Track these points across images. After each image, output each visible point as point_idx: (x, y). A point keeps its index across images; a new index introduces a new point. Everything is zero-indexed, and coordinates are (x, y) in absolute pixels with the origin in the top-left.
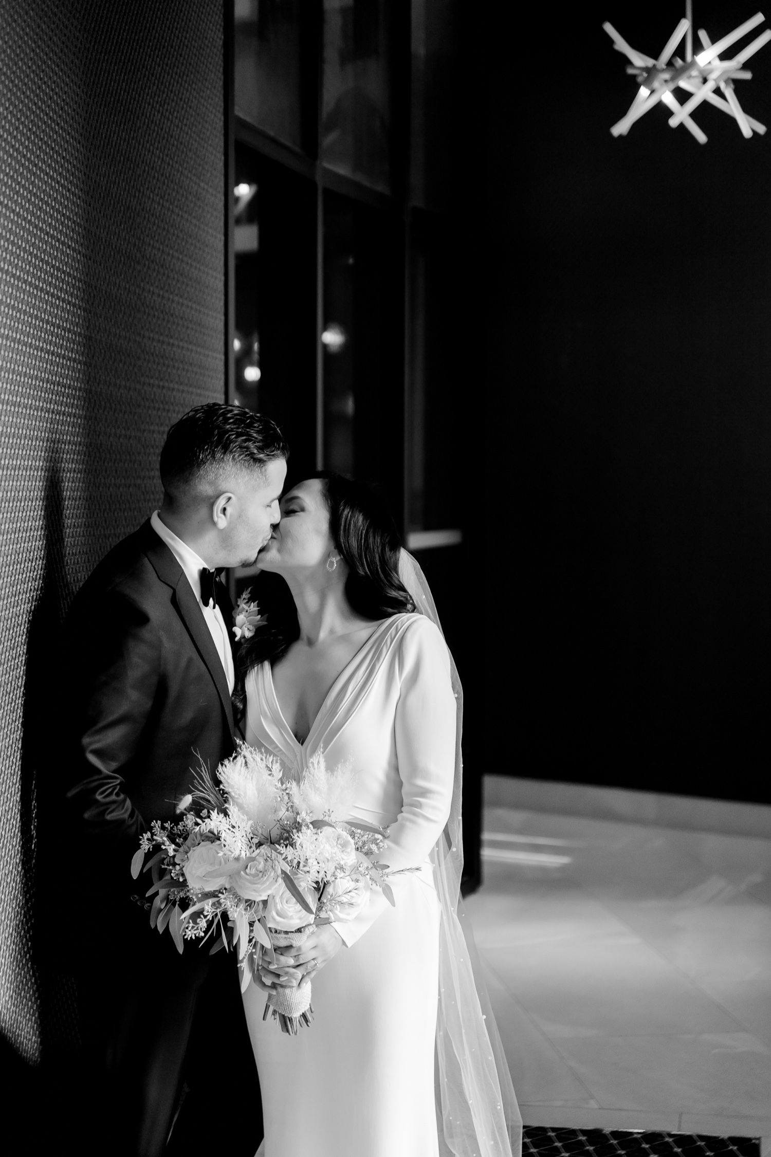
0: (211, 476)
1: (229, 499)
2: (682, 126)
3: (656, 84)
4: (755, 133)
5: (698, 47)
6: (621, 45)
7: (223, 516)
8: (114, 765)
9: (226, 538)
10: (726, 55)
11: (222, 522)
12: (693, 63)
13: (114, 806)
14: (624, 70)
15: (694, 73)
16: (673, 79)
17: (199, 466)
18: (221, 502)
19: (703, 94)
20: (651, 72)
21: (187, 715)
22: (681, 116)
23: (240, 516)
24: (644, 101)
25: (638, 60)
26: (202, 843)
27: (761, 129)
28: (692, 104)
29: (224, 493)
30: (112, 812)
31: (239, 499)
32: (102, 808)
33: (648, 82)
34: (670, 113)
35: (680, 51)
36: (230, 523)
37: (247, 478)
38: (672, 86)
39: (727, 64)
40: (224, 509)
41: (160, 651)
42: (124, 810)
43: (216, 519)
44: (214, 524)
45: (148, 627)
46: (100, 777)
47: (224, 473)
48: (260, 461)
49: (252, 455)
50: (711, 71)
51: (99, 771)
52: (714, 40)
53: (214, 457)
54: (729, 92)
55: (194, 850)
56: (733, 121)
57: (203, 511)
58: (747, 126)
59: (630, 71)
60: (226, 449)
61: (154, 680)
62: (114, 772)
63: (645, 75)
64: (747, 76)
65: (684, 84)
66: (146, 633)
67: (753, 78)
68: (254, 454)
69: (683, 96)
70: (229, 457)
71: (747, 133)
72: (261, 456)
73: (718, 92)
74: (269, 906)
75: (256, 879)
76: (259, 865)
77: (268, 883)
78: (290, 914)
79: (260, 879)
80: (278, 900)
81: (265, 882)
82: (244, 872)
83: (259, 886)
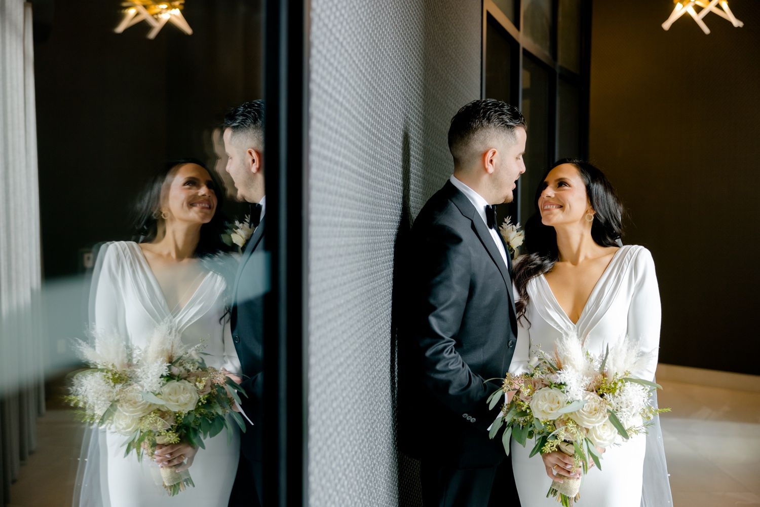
0: (482, 138)
1: (494, 153)
7: (491, 165)
8: (451, 334)
9: (495, 179)
11: (491, 169)
13: (452, 361)
17: (473, 133)
18: (490, 154)
21: (489, 298)
23: (501, 164)
26: (543, 388)
29: (491, 148)
30: (452, 364)
31: (500, 153)
32: (447, 362)
36: (496, 169)
37: (504, 139)
40: (491, 161)
41: (470, 259)
42: (458, 363)
43: (487, 166)
44: (486, 170)
45: (462, 244)
46: (444, 341)
47: (490, 135)
48: (511, 127)
49: (503, 122)
51: (443, 338)
55: (537, 393)
57: (478, 162)
60: (489, 120)
61: (468, 278)
62: (451, 337)
66: (461, 248)
68: (507, 122)
70: (492, 125)
72: (511, 124)
74: (590, 432)
75: (591, 415)
76: (592, 406)
77: (600, 418)
78: (604, 437)
79: (594, 415)
80: (597, 428)
81: (598, 417)
82: (582, 410)
83: (594, 420)
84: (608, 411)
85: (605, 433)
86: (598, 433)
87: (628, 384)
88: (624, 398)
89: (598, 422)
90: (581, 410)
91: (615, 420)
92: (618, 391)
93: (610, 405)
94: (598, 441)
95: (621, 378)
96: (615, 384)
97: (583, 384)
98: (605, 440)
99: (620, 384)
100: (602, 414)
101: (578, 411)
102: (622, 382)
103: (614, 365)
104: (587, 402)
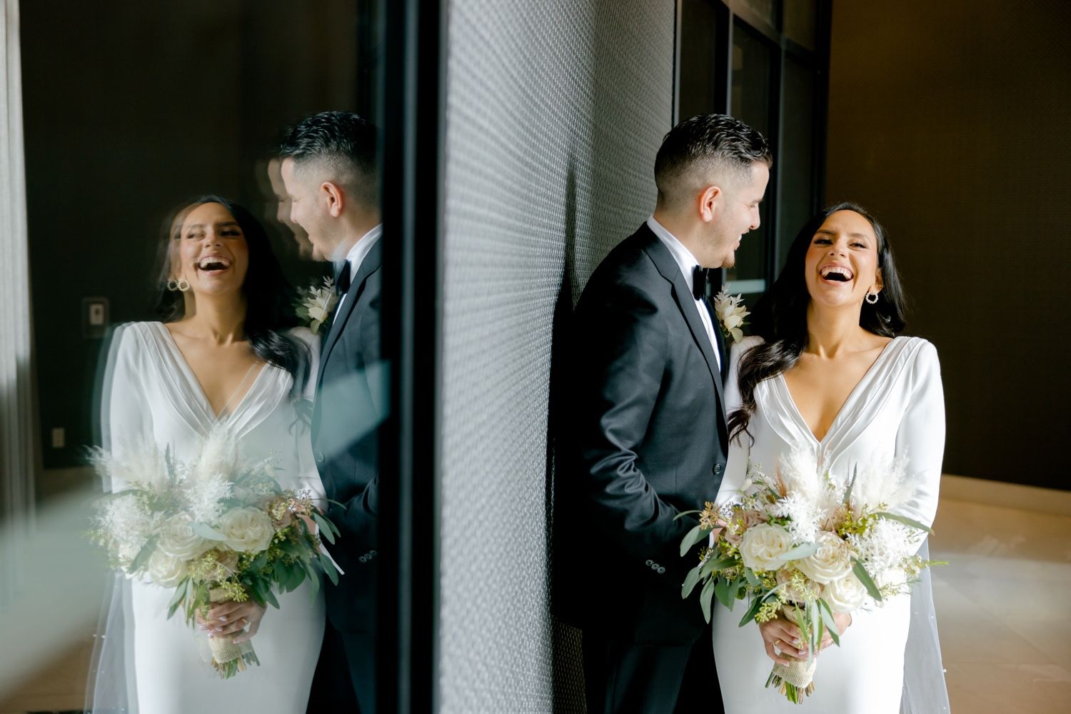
1: (716, 193)
7: (709, 209)
8: (631, 444)
9: (713, 230)
11: (708, 215)
13: (631, 481)
18: (708, 195)
21: (689, 398)
23: (725, 211)
26: (759, 525)
29: (711, 186)
30: (630, 486)
31: (724, 195)
32: (622, 483)
36: (715, 217)
37: (733, 175)
40: (710, 204)
41: (667, 339)
42: (639, 485)
43: (702, 211)
44: (701, 215)
45: (657, 316)
47: (713, 168)
48: (747, 160)
51: (618, 449)
53: (705, 152)
55: (750, 531)
57: (691, 204)
60: (716, 146)
61: (662, 365)
62: (631, 449)
66: (655, 322)
68: (742, 153)
70: (719, 153)
72: (748, 155)
74: (826, 589)
75: (827, 564)
76: (829, 550)
77: (840, 568)
78: (846, 598)
79: (830, 564)
80: (836, 585)
81: (837, 568)
82: (814, 556)
83: (831, 571)
84: (853, 559)
85: (848, 592)
86: (838, 591)
87: (883, 522)
88: (875, 542)
89: (837, 574)
90: (812, 557)
91: (861, 572)
92: (867, 531)
93: (857, 551)
94: (837, 602)
95: (872, 513)
96: (865, 521)
97: (817, 518)
98: (847, 602)
99: (871, 521)
100: (842, 564)
101: (808, 558)
102: (875, 519)
103: (864, 493)
104: (821, 545)
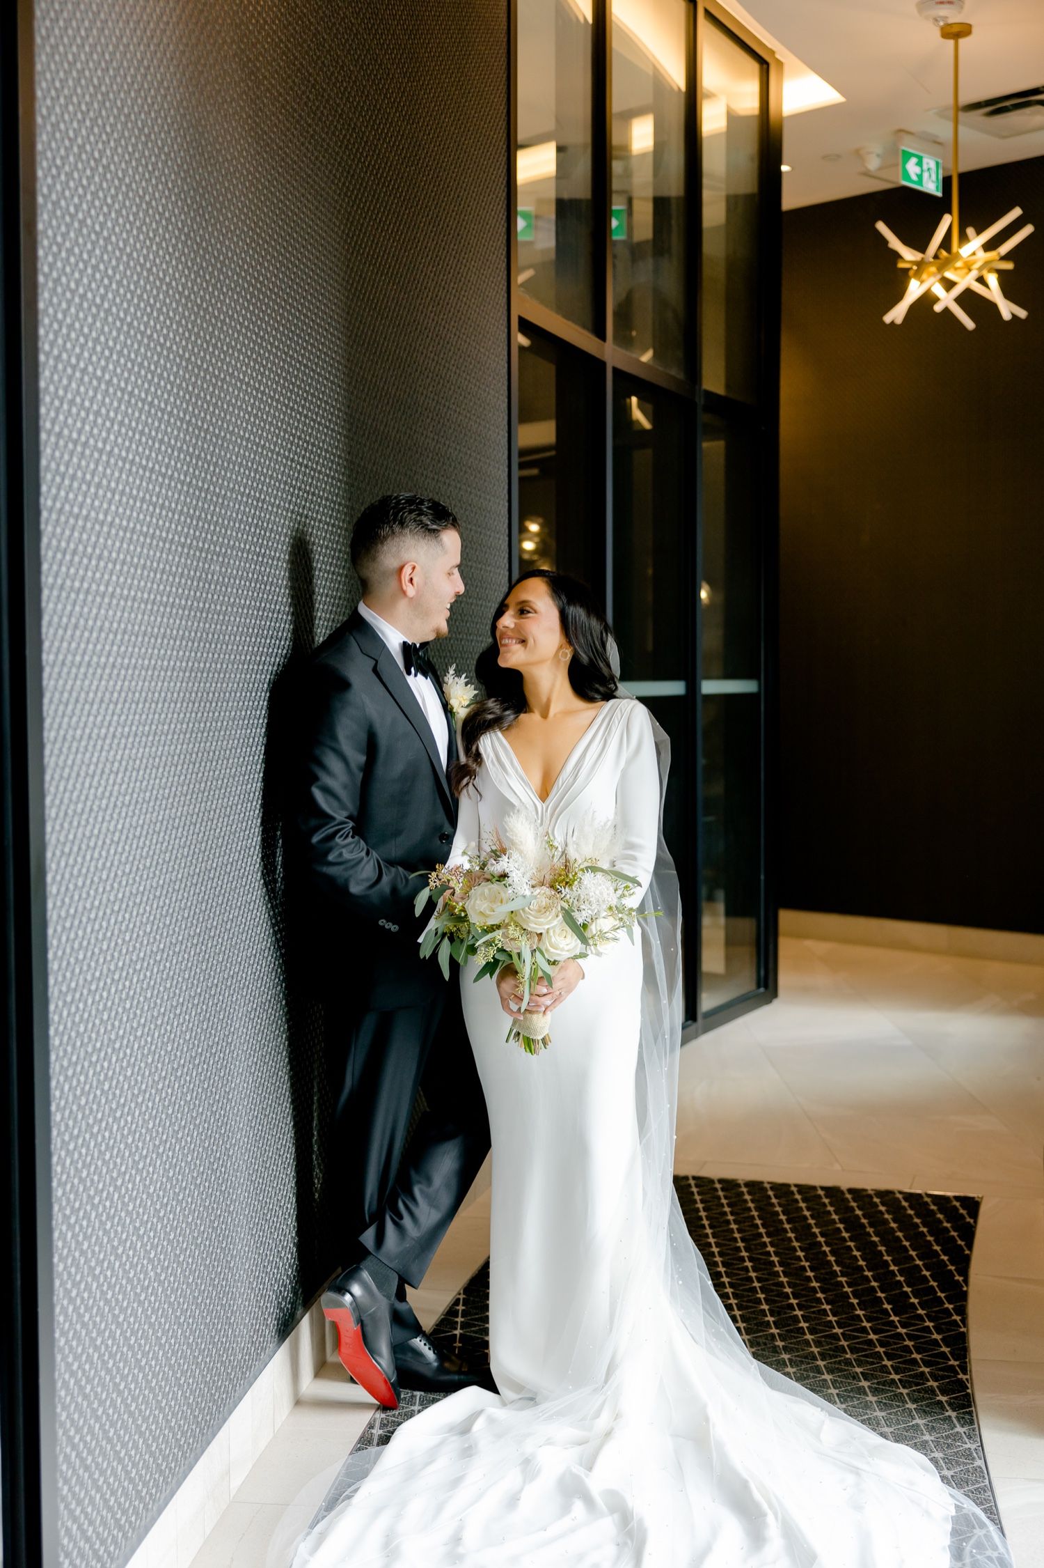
0: (394, 549)
1: (414, 568)
2: (947, 310)
3: (924, 276)
4: (1014, 316)
5: (964, 238)
6: (895, 243)
7: (410, 584)
8: (345, 813)
9: (417, 605)
10: (990, 246)
11: (411, 591)
12: (958, 256)
13: (350, 848)
14: (895, 264)
15: (959, 264)
16: (941, 269)
17: (382, 543)
18: (407, 571)
19: (966, 281)
20: (921, 264)
21: (400, 768)
22: (945, 300)
23: (426, 583)
24: (914, 290)
25: (909, 255)
26: (483, 884)
27: (1022, 314)
28: (957, 291)
29: (409, 562)
30: (350, 852)
31: (422, 568)
32: (342, 850)
33: (918, 275)
34: (937, 300)
35: (946, 244)
36: (417, 592)
37: (425, 548)
38: (939, 277)
39: (992, 255)
40: (411, 580)
41: (364, 711)
42: (359, 851)
43: (404, 588)
44: (404, 593)
45: (351, 691)
46: (336, 823)
47: (405, 545)
48: (435, 532)
49: (425, 526)
50: (974, 262)
51: (334, 818)
52: (979, 232)
54: (992, 280)
55: (475, 890)
56: (993, 307)
57: (393, 583)
58: (1007, 309)
59: (901, 265)
60: (402, 524)
61: (363, 737)
62: (347, 817)
63: (915, 268)
64: (1009, 266)
65: (949, 275)
66: (351, 696)
67: (1015, 267)
68: (428, 525)
69: (949, 285)
70: (407, 531)
71: (1006, 316)
72: (434, 527)
73: (981, 280)
74: (541, 936)
75: (540, 913)
76: (542, 902)
77: (551, 917)
78: (561, 945)
79: (543, 913)
80: (549, 932)
81: (549, 917)
82: (529, 908)
83: (544, 920)
84: (563, 908)
85: (559, 938)
86: (553, 939)
87: (590, 874)
88: (583, 892)
89: (550, 923)
90: (527, 908)
91: (570, 920)
92: (577, 883)
93: (566, 900)
94: (552, 950)
95: (581, 867)
96: (574, 874)
97: (528, 874)
98: (562, 950)
99: (579, 874)
100: (553, 913)
101: (523, 910)
102: (583, 872)
104: (535, 897)
